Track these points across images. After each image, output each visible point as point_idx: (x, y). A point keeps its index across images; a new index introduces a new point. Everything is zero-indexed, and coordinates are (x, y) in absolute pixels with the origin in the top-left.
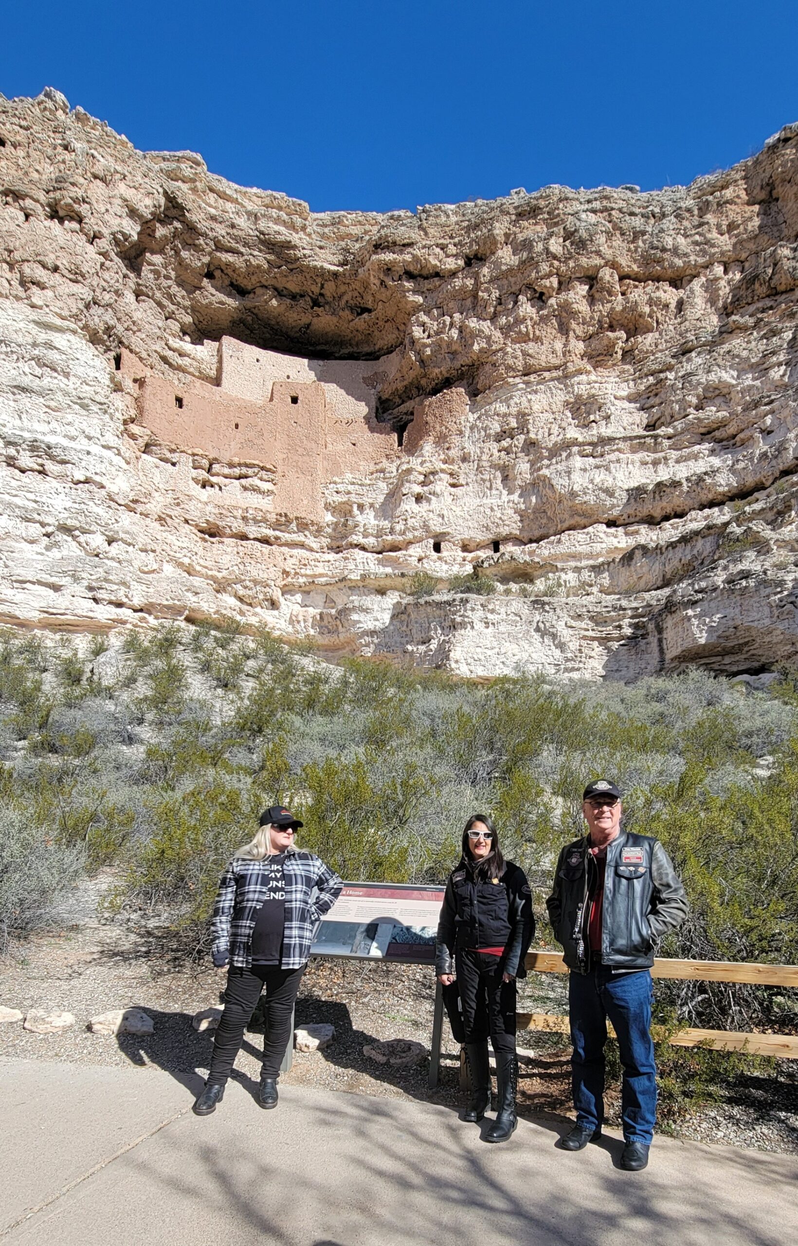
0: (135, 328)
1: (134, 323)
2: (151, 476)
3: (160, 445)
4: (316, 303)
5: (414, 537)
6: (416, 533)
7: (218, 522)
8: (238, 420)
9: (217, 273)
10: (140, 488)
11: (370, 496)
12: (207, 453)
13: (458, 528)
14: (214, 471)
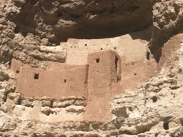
0: (20, 48)
1: (20, 46)
2: (19, 115)
3: (25, 99)
4: (112, 12)
5: (153, 122)
6: (153, 120)
7: (50, 132)
8: (66, 78)
9: (63, 13)
10: (8, 123)
11: (135, 102)
12: (49, 98)
13: (176, 112)
14: (53, 105)
